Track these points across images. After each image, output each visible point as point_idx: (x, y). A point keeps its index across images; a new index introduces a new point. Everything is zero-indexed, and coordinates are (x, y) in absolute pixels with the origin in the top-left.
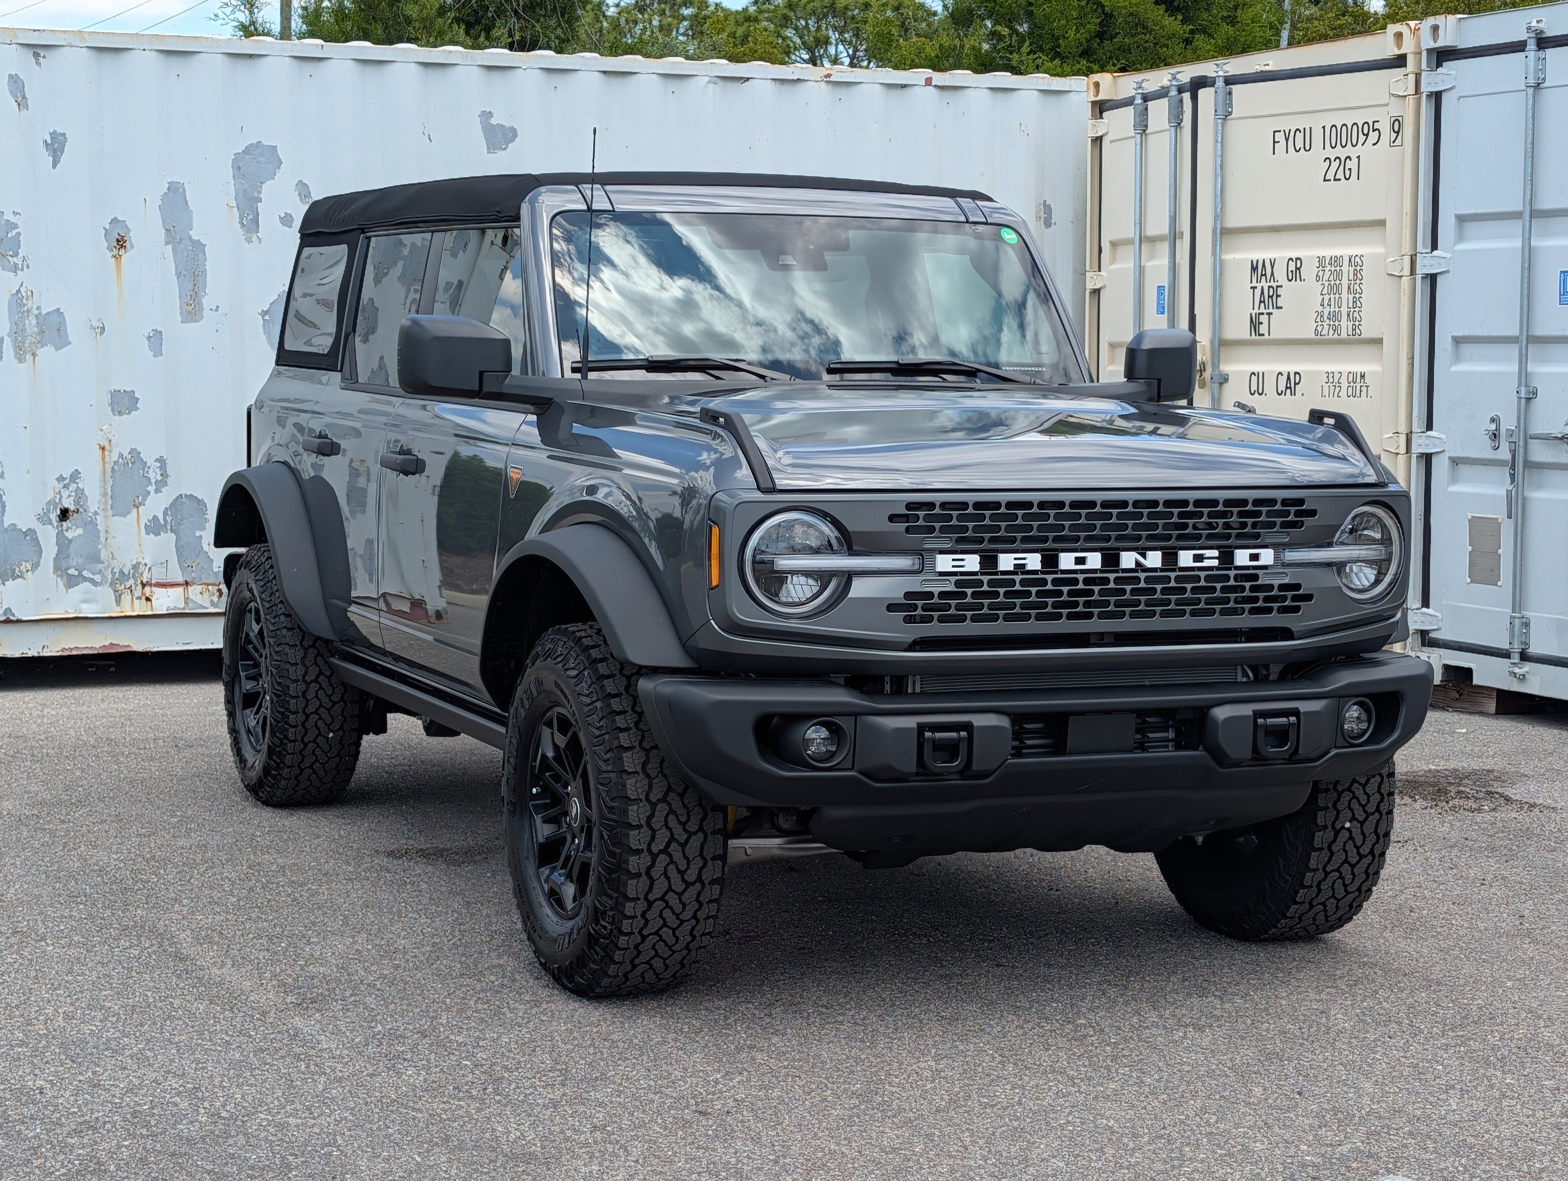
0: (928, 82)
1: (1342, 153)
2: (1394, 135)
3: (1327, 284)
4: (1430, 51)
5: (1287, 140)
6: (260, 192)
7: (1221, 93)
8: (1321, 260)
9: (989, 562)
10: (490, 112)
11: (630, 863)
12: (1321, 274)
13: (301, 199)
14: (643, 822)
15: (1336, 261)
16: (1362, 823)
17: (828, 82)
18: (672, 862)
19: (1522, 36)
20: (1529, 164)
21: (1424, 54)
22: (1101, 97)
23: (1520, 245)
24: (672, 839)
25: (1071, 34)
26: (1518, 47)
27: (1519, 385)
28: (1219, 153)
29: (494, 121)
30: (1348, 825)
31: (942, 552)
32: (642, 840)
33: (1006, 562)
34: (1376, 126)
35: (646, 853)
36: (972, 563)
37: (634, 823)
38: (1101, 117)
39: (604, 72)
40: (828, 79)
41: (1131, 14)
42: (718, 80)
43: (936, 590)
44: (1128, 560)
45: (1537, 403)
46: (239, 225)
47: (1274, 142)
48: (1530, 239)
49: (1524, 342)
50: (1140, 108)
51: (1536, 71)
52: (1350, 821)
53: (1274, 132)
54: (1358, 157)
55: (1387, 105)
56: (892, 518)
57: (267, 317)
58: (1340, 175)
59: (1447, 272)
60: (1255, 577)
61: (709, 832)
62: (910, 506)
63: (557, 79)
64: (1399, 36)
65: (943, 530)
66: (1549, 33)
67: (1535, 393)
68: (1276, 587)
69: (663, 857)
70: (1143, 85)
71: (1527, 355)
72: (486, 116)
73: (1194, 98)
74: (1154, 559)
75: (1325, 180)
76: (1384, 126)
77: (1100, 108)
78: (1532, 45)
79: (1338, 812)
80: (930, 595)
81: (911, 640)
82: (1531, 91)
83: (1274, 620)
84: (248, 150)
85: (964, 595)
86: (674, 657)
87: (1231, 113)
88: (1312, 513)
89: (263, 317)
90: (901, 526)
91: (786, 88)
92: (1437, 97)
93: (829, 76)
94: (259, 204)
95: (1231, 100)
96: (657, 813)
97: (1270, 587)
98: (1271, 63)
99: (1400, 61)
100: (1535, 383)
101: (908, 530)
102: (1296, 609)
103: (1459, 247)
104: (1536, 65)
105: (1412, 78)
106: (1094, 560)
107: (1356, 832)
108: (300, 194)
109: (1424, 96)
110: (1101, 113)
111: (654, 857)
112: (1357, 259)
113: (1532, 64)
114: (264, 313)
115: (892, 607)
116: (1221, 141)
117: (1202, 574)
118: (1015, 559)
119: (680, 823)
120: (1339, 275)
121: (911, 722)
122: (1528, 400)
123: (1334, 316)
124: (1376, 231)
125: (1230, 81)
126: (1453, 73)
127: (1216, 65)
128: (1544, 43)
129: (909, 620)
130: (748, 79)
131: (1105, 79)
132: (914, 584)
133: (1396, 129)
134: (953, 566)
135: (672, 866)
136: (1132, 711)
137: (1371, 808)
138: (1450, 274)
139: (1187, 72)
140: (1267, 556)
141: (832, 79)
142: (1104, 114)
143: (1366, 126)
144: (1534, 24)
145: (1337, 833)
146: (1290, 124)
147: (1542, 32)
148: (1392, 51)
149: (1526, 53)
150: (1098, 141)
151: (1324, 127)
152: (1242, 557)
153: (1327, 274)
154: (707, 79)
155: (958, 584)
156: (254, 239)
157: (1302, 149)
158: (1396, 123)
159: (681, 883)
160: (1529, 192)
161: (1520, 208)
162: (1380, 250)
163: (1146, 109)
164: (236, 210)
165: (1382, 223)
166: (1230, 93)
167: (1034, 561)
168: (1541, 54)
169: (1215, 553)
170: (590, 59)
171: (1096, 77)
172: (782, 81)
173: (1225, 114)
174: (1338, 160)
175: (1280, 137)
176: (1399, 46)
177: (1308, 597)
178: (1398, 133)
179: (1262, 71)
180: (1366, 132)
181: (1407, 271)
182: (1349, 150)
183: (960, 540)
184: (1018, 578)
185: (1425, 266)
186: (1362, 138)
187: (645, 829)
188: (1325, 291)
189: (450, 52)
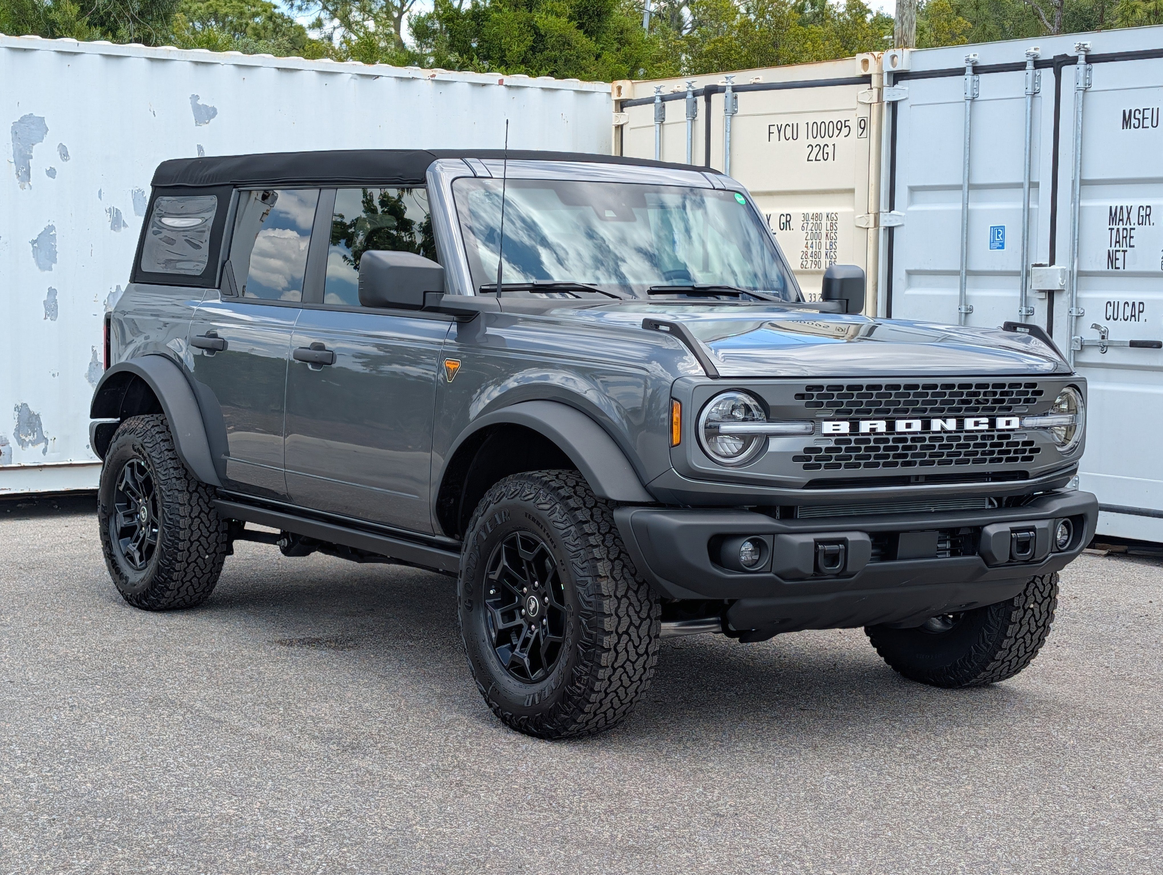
0: (501, 82)
1: (822, 142)
2: (860, 131)
3: (810, 232)
4: (889, 73)
5: (779, 131)
6: (31, 152)
7: (729, 97)
8: (805, 216)
9: (855, 427)
10: (197, 96)
11: (604, 641)
12: (805, 225)
13: (61, 158)
14: (613, 612)
15: (817, 217)
16: (1040, 604)
17: (433, 80)
19: (962, 64)
20: (967, 152)
21: (885, 76)
22: (622, 97)
23: (961, 207)
24: (631, 623)
25: (515, 48)
26: (960, 72)
27: (961, 304)
28: (728, 139)
29: (200, 102)
30: (1032, 606)
32: (612, 625)
33: (865, 427)
34: (847, 123)
35: (614, 634)
36: (844, 427)
37: (607, 613)
38: (622, 111)
39: (278, 69)
40: (433, 78)
41: (561, 36)
42: (358, 77)
43: (823, 446)
44: (936, 424)
45: (972, 316)
46: (16, 176)
47: (770, 133)
48: (967, 204)
49: (964, 274)
50: (659, 106)
51: (973, 89)
52: (1033, 603)
53: (770, 126)
54: (834, 145)
55: (855, 109)
56: (797, 396)
57: (36, 245)
58: (820, 157)
59: (903, 225)
60: (1008, 437)
61: (653, 618)
62: (809, 388)
63: (245, 72)
64: (865, 62)
65: (829, 404)
66: (982, 63)
67: (971, 310)
68: (1020, 443)
69: (625, 637)
70: (661, 90)
71: (965, 283)
72: (195, 98)
73: (708, 101)
74: (951, 424)
75: (808, 160)
76: (853, 124)
77: (622, 105)
78: (969, 71)
79: (1027, 597)
80: (820, 450)
81: (807, 482)
82: (968, 102)
83: (1019, 466)
84: (23, 120)
85: (840, 449)
86: (637, 494)
87: (736, 112)
88: (1040, 393)
89: (33, 245)
90: (802, 402)
91: (404, 84)
92: (894, 105)
93: (434, 76)
94: (30, 160)
95: (736, 102)
96: (621, 606)
97: (1017, 443)
98: (760, 77)
99: (866, 79)
100: (971, 303)
101: (807, 405)
102: (1030, 458)
103: (911, 208)
104: (973, 85)
105: (875, 91)
106: (917, 425)
107: (1036, 611)
108: (61, 154)
109: (885, 103)
110: (622, 108)
111: (620, 636)
112: (833, 216)
113: (969, 84)
114: (34, 242)
115: (796, 458)
116: (729, 131)
117: (979, 435)
118: (871, 424)
119: (636, 612)
120: (819, 227)
121: (809, 538)
122: (966, 314)
123: (816, 255)
124: (847, 197)
125: (736, 89)
126: (907, 88)
127: (727, 78)
128: (977, 70)
129: (806, 467)
130: (378, 77)
131: (626, 84)
132: (810, 442)
133: (863, 126)
134: (834, 430)
135: (630, 643)
136: (937, 529)
137: (1045, 594)
138: (905, 228)
139: (702, 82)
140: (1015, 422)
141: (436, 78)
142: (625, 109)
143: (839, 124)
144: (971, 57)
145: (1025, 611)
146: (782, 121)
147: (976, 62)
148: (859, 72)
149: (966, 77)
150: (620, 128)
151: (807, 124)
152: (1001, 423)
153: (810, 225)
154: (350, 75)
155: (837, 442)
156: (27, 186)
157: (791, 138)
158: (863, 122)
159: (635, 655)
160: (967, 172)
161: (960, 182)
162: (850, 209)
163: (664, 107)
164: (13, 164)
165: (852, 191)
166: (736, 98)
167: (881, 426)
168: (976, 78)
169: (986, 420)
170: (268, 59)
171: (619, 83)
172: (401, 79)
173: (732, 112)
174: (818, 147)
175: (774, 129)
176: (866, 69)
177: (1037, 450)
178: (864, 129)
179: (754, 83)
180: (839, 127)
181: (872, 224)
182: (827, 140)
183: (838, 412)
184: (872, 437)
185: (886, 220)
186: (836, 132)
187: (614, 616)
188: (809, 237)
189: (170, 51)
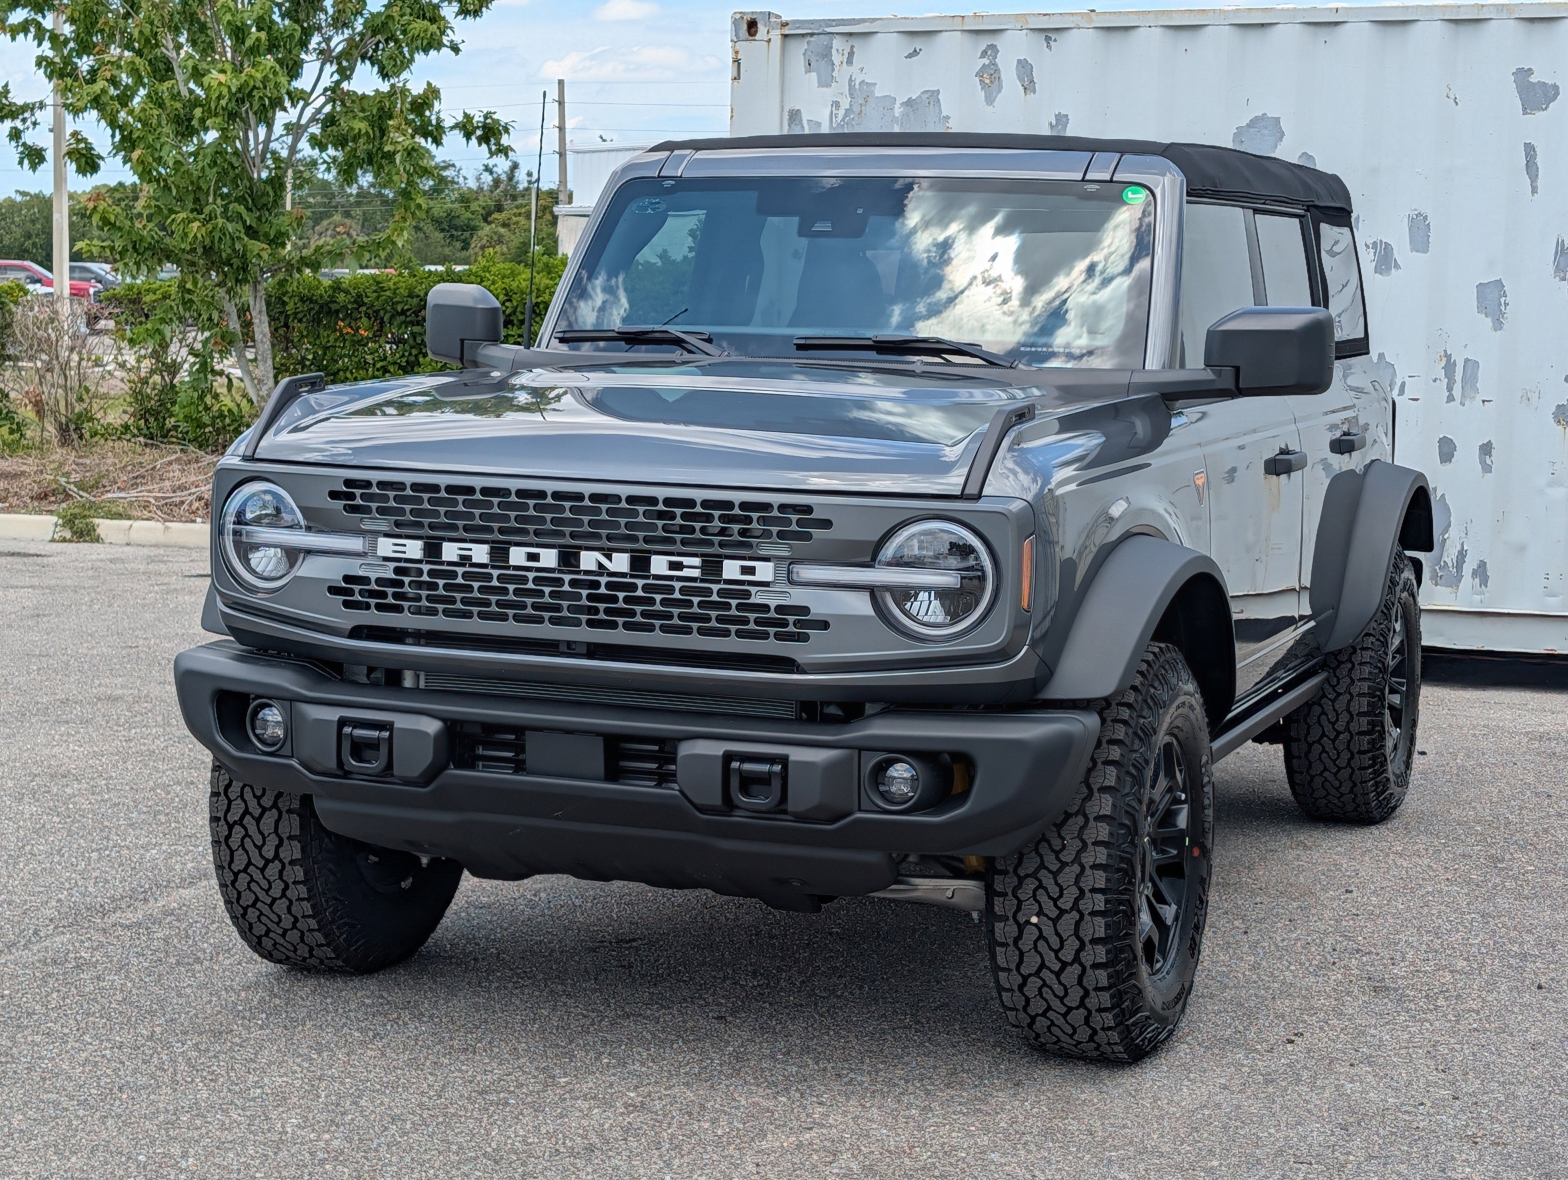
9: (433, 550)
16: (1055, 921)
18: (247, 835)
24: (246, 812)
29: (1533, 79)
30: (1034, 920)
31: (387, 535)
33: (450, 551)
36: (414, 549)
43: (374, 575)
44: (589, 560)
52: (1038, 915)
56: (334, 495)
60: (748, 594)
62: (348, 483)
65: (381, 511)
68: (772, 609)
72: (1522, 74)
74: (620, 562)
79: (1020, 902)
80: (367, 580)
81: (350, 628)
83: (770, 647)
85: (403, 584)
88: (826, 524)
90: (340, 504)
97: (765, 608)
101: (347, 509)
102: (805, 638)
106: (549, 558)
115: (334, 590)
117: (678, 585)
118: (461, 549)
119: (255, 796)
129: (347, 604)
132: (356, 568)
134: (395, 552)
135: (248, 840)
136: (598, 734)
137: (1066, 903)
140: (765, 571)
145: (1022, 928)
152: (731, 569)
155: (397, 571)
159: (260, 858)
167: (480, 553)
169: (697, 561)
183: (398, 524)
184: (460, 570)
